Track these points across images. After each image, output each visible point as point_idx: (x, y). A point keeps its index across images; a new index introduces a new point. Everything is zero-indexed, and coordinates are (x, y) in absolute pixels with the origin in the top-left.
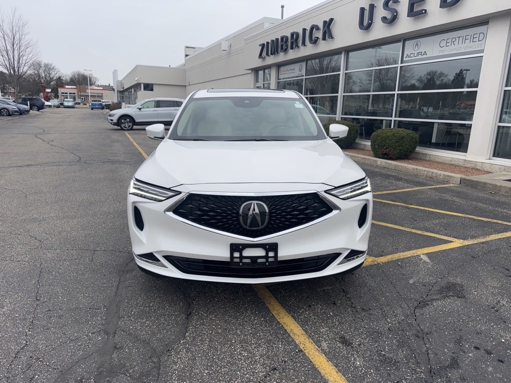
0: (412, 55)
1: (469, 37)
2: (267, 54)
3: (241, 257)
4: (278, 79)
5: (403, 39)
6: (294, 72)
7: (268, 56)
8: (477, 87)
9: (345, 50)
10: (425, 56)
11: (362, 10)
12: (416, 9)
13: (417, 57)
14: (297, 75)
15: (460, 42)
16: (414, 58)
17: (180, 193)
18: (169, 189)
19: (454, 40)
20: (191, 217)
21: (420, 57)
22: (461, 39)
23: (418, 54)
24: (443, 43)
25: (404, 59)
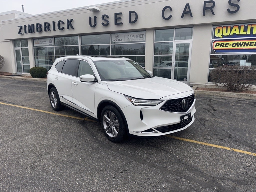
0: (115, 41)
1: (139, 36)
2: (26, 32)
3: (184, 120)
4: (34, 46)
5: (111, 33)
6: (46, 43)
7: (26, 33)
8: (145, 55)
9: (80, 35)
10: (121, 41)
11: (90, 18)
12: (118, 22)
13: (118, 42)
14: (49, 45)
15: (136, 37)
16: (116, 42)
17: (164, 100)
18: (159, 100)
19: (133, 36)
20: (166, 109)
21: (119, 41)
22: (136, 36)
23: (118, 40)
24: (129, 37)
25: (112, 42)
